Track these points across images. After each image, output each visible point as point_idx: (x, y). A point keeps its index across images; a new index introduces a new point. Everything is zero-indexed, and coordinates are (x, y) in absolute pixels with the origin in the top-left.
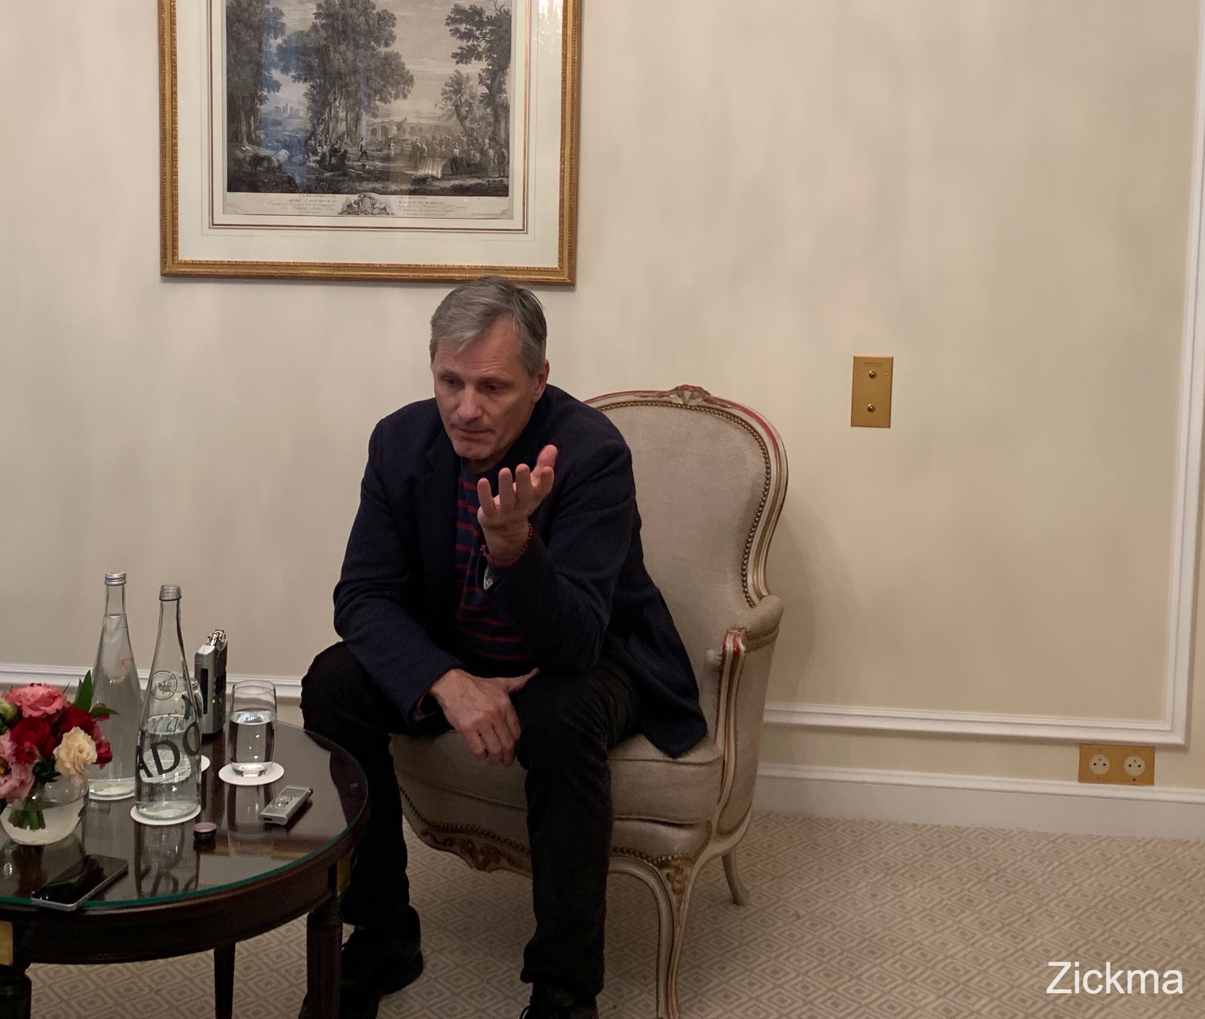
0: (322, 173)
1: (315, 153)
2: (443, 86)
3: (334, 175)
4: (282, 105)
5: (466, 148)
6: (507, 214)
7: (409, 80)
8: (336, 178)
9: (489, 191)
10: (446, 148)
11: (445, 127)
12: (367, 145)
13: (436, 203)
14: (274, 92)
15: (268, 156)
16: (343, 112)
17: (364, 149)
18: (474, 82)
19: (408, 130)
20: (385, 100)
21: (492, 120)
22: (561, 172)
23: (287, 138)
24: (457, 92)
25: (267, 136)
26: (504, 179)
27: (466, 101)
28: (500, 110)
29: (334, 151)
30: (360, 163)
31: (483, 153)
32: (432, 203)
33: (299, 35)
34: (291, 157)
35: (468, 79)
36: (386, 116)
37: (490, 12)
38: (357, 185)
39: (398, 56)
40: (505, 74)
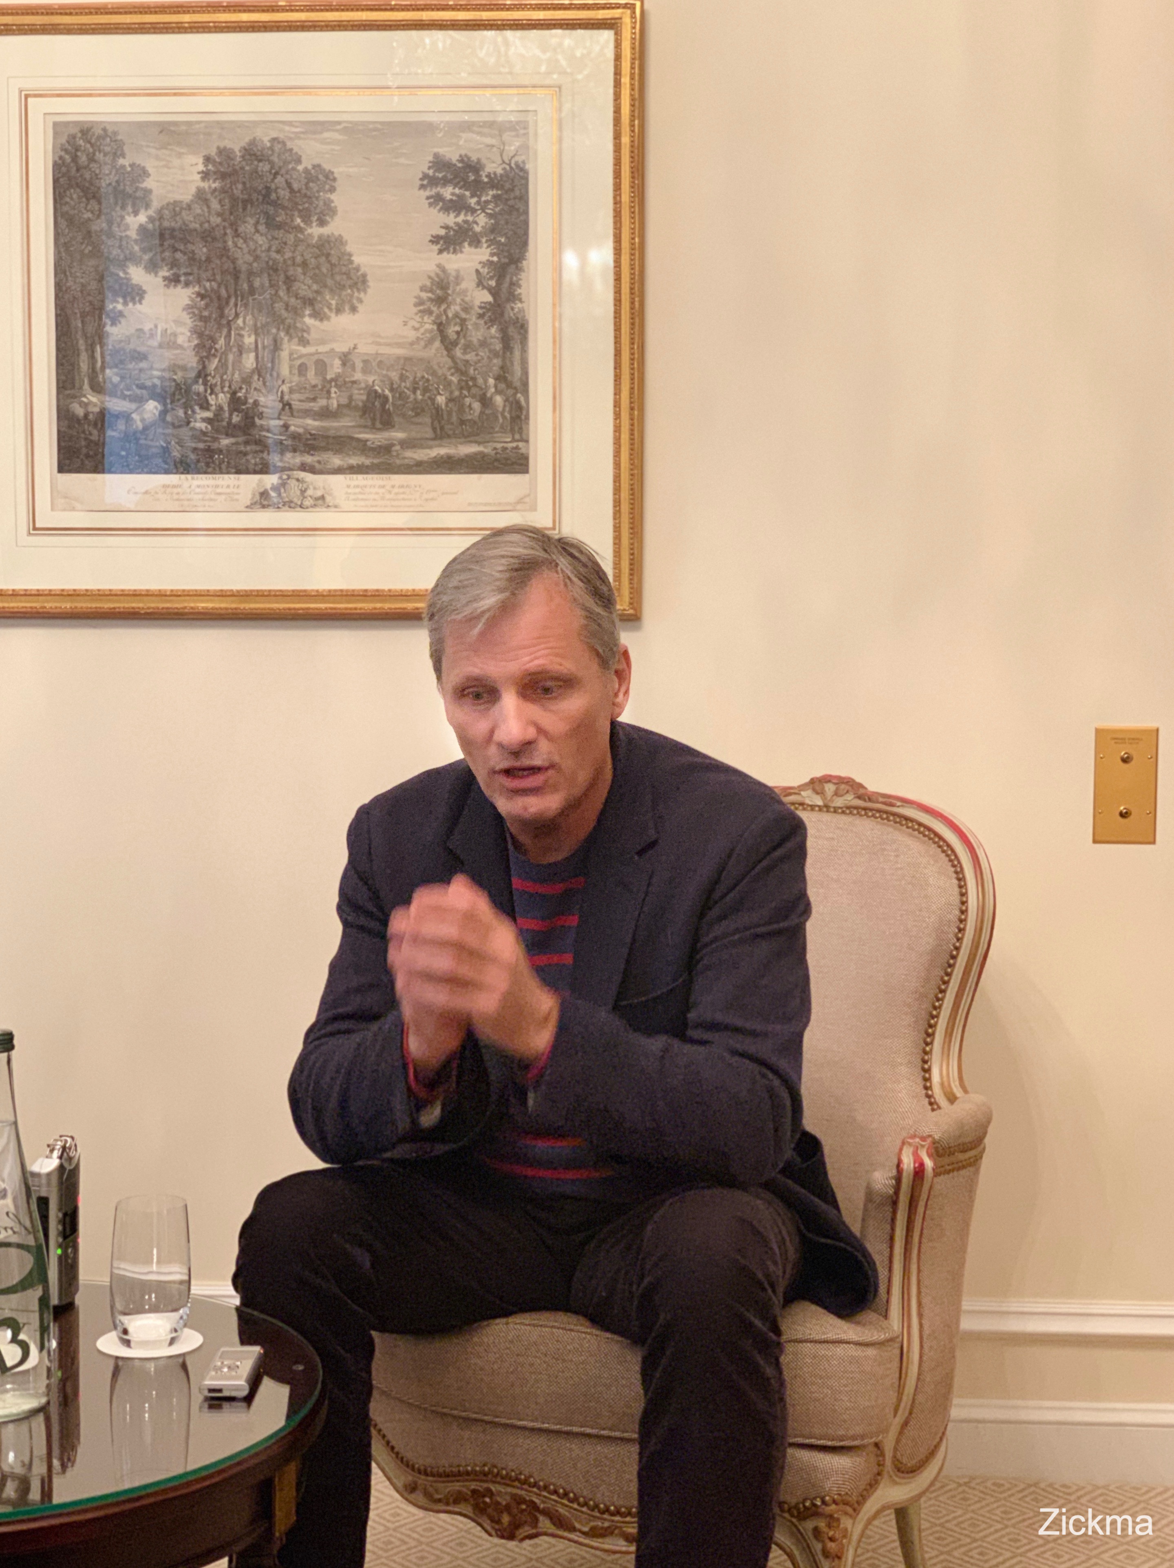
0: (215, 439)
1: (205, 406)
2: (417, 292)
3: (237, 443)
4: (147, 327)
5: (457, 393)
6: (527, 501)
7: (360, 282)
8: (242, 448)
9: (496, 464)
10: (423, 395)
11: (421, 360)
12: (291, 391)
13: (408, 486)
14: (134, 304)
15: (125, 412)
16: (249, 336)
17: (286, 398)
18: (469, 283)
19: (359, 365)
20: (318, 315)
21: (498, 347)
22: (615, 431)
23: (157, 382)
24: (440, 300)
25: (123, 378)
26: (521, 444)
27: (456, 315)
28: (512, 331)
29: (236, 402)
30: (281, 423)
31: (485, 401)
32: (402, 487)
33: (175, 208)
34: (164, 413)
35: (458, 279)
36: (323, 342)
37: (493, 167)
38: (275, 459)
39: (340, 241)
40: (519, 269)
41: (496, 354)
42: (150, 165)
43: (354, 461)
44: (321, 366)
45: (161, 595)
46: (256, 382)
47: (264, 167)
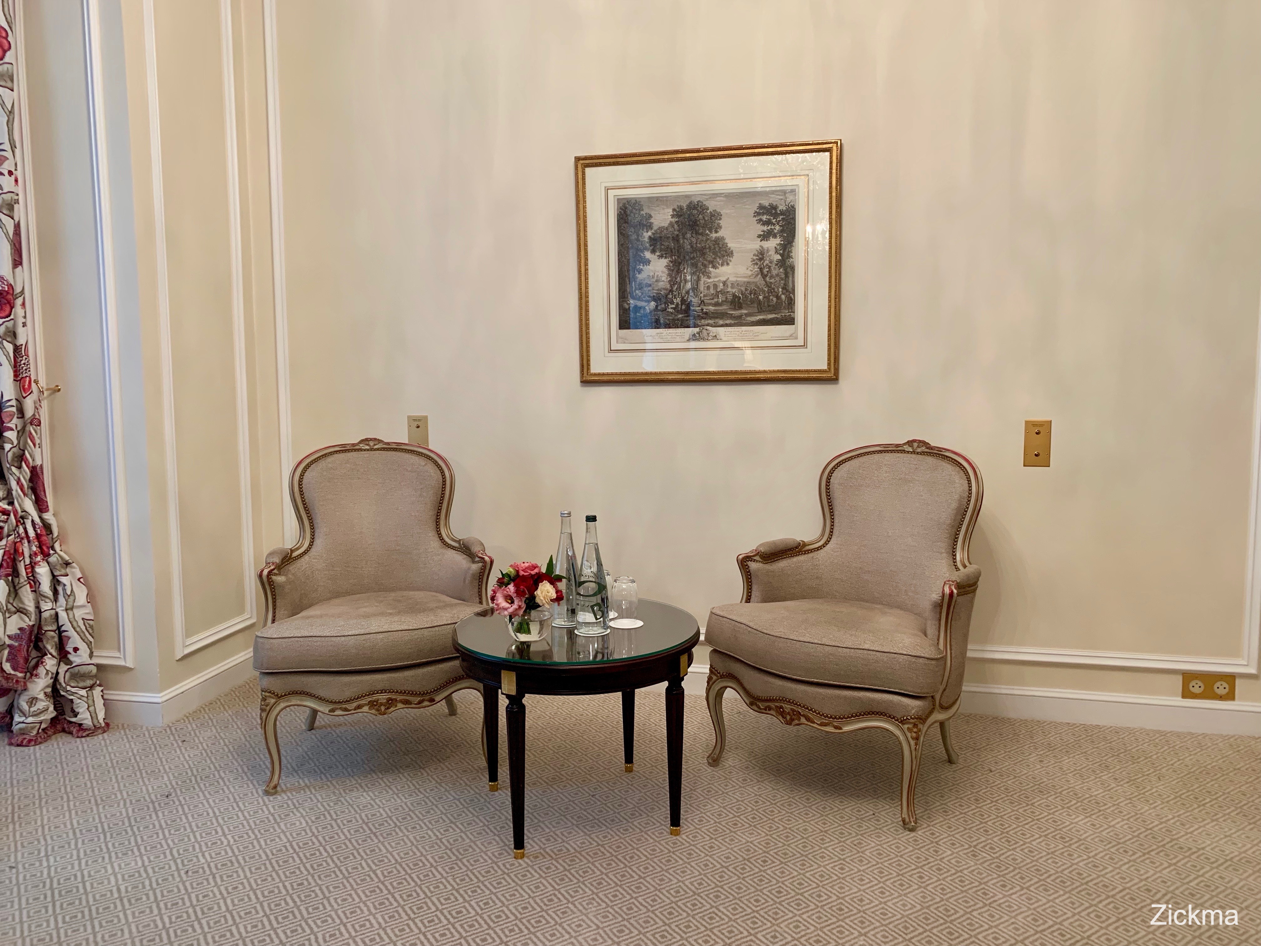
0: (676, 316)
1: (672, 303)
2: (752, 256)
3: (684, 316)
4: (651, 274)
5: (767, 295)
6: (794, 336)
7: (730, 254)
8: (685, 318)
9: (782, 321)
10: (754, 296)
11: (753, 282)
12: (704, 296)
13: (748, 331)
14: (647, 266)
15: (643, 306)
16: (689, 276)
17: (702, 299)
18: (772, 252)
19: (730, 285)
20: (714, 267)
21: (783, 276)
22: (829, 307)
23: (655, 294)
24: (760, 259)
25: (642, 293)
26: (792, 314)
27: (767, 265)
28: (789, 270)
29: (683, 301)
30: (700, 308)
31: (778, 297)
32: (746, 331)
33: (661, 229)
34: (657, 306)
35: (768, 251)
36: (716, 277)
37: (782, 207)
38: (698, 322)
39: (723, 238)
40: (792, 246)
41: (782, 279)
42: (652, 213)
43: (728, 322)
44: (715, 286)
45: (656, 374)
46: (691, 294)
47: (695, 212)
